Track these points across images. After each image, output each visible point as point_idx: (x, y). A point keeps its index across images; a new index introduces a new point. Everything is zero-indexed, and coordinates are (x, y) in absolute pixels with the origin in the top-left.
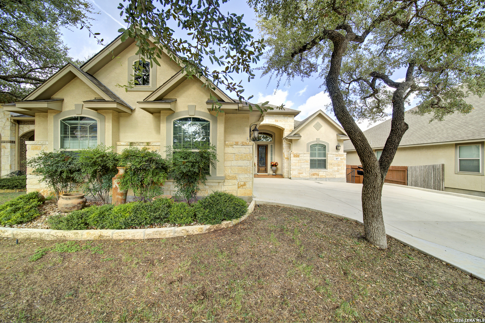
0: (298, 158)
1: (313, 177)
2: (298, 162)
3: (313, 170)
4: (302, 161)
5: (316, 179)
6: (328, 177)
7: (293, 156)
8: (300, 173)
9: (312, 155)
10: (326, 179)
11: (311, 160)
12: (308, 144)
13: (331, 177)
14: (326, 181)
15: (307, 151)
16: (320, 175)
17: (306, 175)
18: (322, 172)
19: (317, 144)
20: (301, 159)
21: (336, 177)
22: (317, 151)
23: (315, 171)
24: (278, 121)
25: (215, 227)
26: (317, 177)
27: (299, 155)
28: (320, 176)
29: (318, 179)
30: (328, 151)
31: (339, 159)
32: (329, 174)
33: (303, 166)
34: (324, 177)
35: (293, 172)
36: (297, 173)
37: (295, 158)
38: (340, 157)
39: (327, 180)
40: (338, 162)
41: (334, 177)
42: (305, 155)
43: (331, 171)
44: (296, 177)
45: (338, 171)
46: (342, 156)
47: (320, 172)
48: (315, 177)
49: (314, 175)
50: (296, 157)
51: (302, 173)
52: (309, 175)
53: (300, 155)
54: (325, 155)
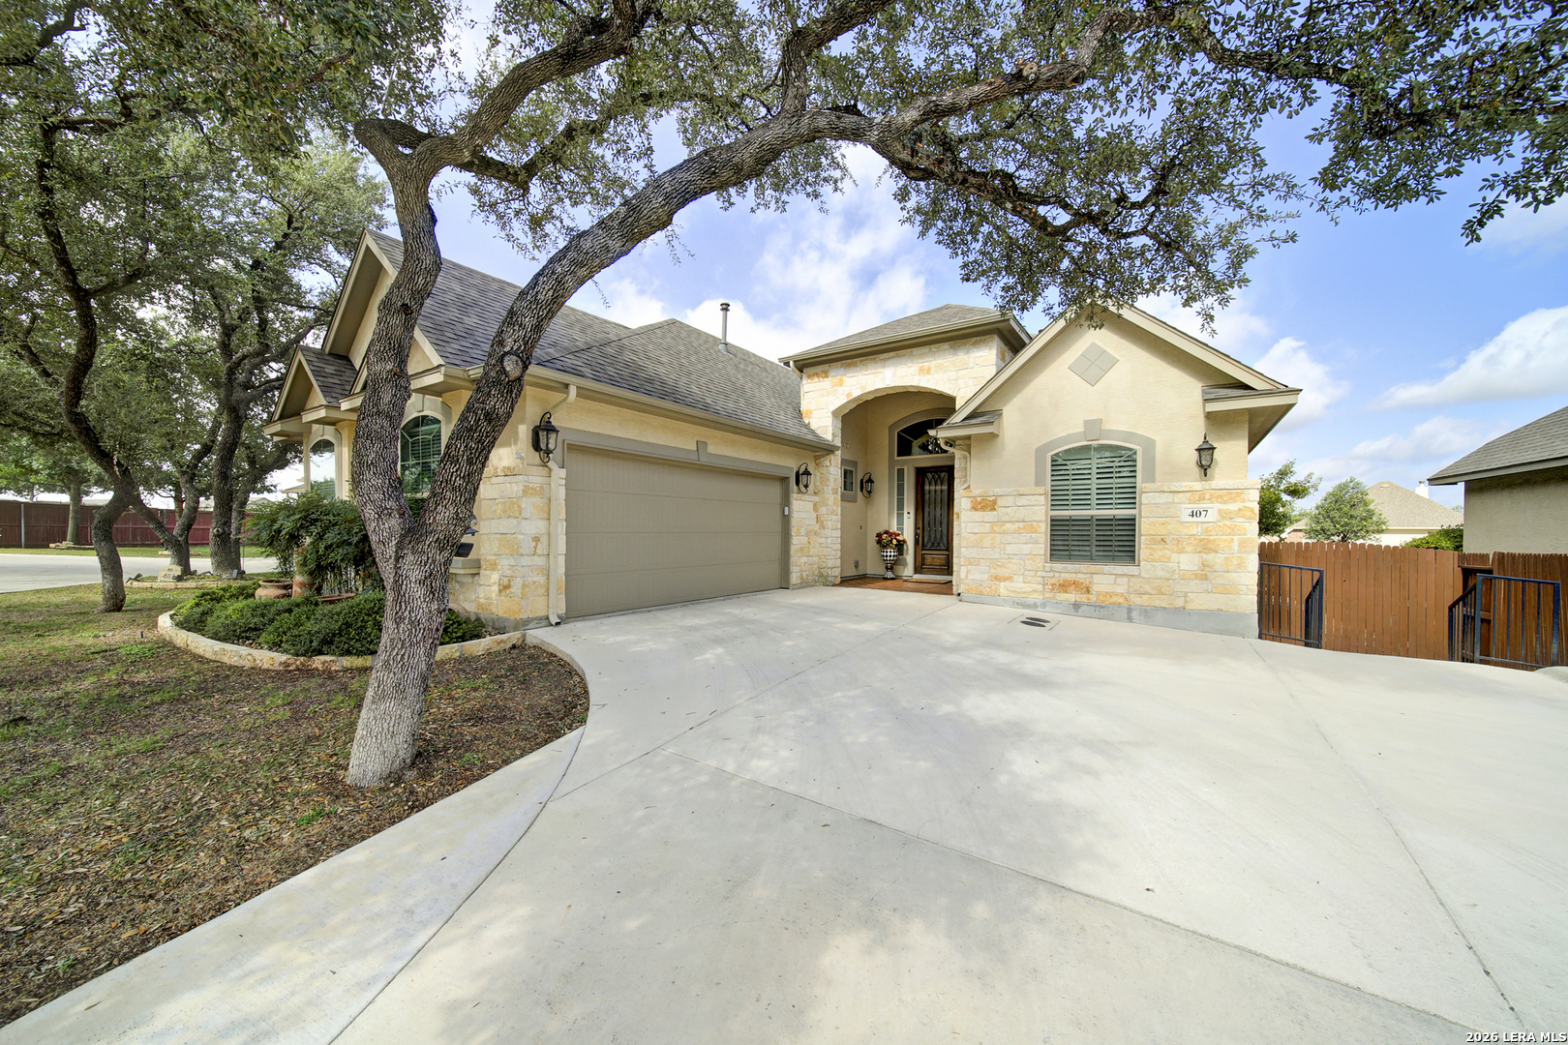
0: (989, 516)
1: (1062, 596)
2: (992, 532)
3: (1058, 566)
4: (1008, 525)
5: (1076, 606)
6: (1136, 600)
7: (969, 506)
8: (997, 578)
9: (1057, 499)
10: (1130, 610)
11: (1056, 524)
12: (1040, 452)
13: (1157, 603)
14: (1130, 619)
15: (1038, 483)
16: (1095, 588)
17: (1028, 588)
18: (1106, 578)
19: (1087, 448)
20: (1006, 518)
21: (1190, 606)
22: (1094, 480)
23: (1068, 570)
24: (928, 371)
25: (298, 663)
26: (1083, 598)
27: (994, 502)
28: (1098, 593)
29: (1084, 608)
30: (1151, 477)
31: (1212, 516)
32: (1147, 588)
33: (1009, 549)
34: (1121, 600)
35: (968, 572)
36: (986, 576)
37: (978, 515)
38: (1217, 506)
39: (1134, 614)
40: (1207, 531)
41: (1180, 603)
42: (1023, 501)
43: (1161, 574)
44: (981, 593)
45: (1205, 578)
46: (1233, 500)
47: (1096, 578)
48: (1071, 597)
49: (1064, 586)
50: (983, 509)
51: (1009, 579)
52: (1040, 587)
53: (1000, 502)
54: (1130, 497)
